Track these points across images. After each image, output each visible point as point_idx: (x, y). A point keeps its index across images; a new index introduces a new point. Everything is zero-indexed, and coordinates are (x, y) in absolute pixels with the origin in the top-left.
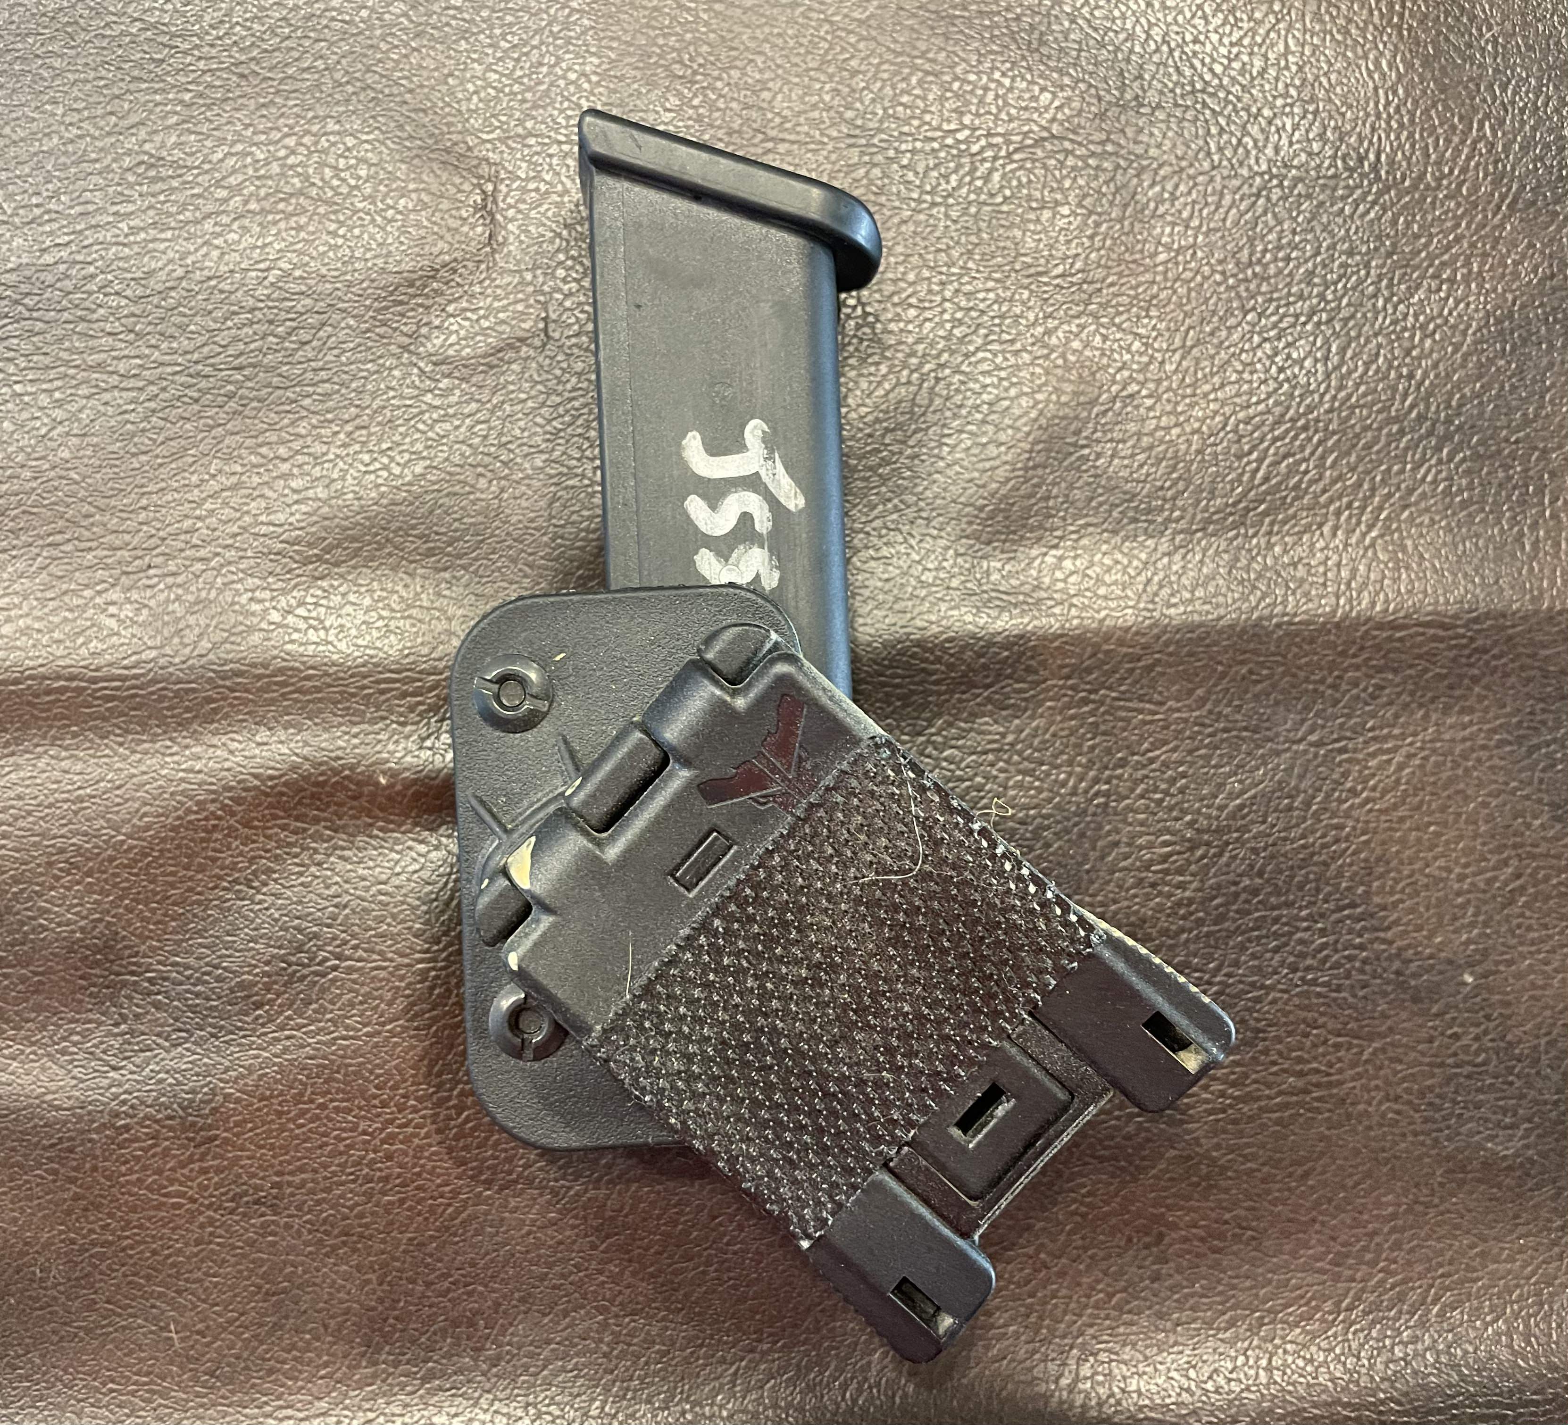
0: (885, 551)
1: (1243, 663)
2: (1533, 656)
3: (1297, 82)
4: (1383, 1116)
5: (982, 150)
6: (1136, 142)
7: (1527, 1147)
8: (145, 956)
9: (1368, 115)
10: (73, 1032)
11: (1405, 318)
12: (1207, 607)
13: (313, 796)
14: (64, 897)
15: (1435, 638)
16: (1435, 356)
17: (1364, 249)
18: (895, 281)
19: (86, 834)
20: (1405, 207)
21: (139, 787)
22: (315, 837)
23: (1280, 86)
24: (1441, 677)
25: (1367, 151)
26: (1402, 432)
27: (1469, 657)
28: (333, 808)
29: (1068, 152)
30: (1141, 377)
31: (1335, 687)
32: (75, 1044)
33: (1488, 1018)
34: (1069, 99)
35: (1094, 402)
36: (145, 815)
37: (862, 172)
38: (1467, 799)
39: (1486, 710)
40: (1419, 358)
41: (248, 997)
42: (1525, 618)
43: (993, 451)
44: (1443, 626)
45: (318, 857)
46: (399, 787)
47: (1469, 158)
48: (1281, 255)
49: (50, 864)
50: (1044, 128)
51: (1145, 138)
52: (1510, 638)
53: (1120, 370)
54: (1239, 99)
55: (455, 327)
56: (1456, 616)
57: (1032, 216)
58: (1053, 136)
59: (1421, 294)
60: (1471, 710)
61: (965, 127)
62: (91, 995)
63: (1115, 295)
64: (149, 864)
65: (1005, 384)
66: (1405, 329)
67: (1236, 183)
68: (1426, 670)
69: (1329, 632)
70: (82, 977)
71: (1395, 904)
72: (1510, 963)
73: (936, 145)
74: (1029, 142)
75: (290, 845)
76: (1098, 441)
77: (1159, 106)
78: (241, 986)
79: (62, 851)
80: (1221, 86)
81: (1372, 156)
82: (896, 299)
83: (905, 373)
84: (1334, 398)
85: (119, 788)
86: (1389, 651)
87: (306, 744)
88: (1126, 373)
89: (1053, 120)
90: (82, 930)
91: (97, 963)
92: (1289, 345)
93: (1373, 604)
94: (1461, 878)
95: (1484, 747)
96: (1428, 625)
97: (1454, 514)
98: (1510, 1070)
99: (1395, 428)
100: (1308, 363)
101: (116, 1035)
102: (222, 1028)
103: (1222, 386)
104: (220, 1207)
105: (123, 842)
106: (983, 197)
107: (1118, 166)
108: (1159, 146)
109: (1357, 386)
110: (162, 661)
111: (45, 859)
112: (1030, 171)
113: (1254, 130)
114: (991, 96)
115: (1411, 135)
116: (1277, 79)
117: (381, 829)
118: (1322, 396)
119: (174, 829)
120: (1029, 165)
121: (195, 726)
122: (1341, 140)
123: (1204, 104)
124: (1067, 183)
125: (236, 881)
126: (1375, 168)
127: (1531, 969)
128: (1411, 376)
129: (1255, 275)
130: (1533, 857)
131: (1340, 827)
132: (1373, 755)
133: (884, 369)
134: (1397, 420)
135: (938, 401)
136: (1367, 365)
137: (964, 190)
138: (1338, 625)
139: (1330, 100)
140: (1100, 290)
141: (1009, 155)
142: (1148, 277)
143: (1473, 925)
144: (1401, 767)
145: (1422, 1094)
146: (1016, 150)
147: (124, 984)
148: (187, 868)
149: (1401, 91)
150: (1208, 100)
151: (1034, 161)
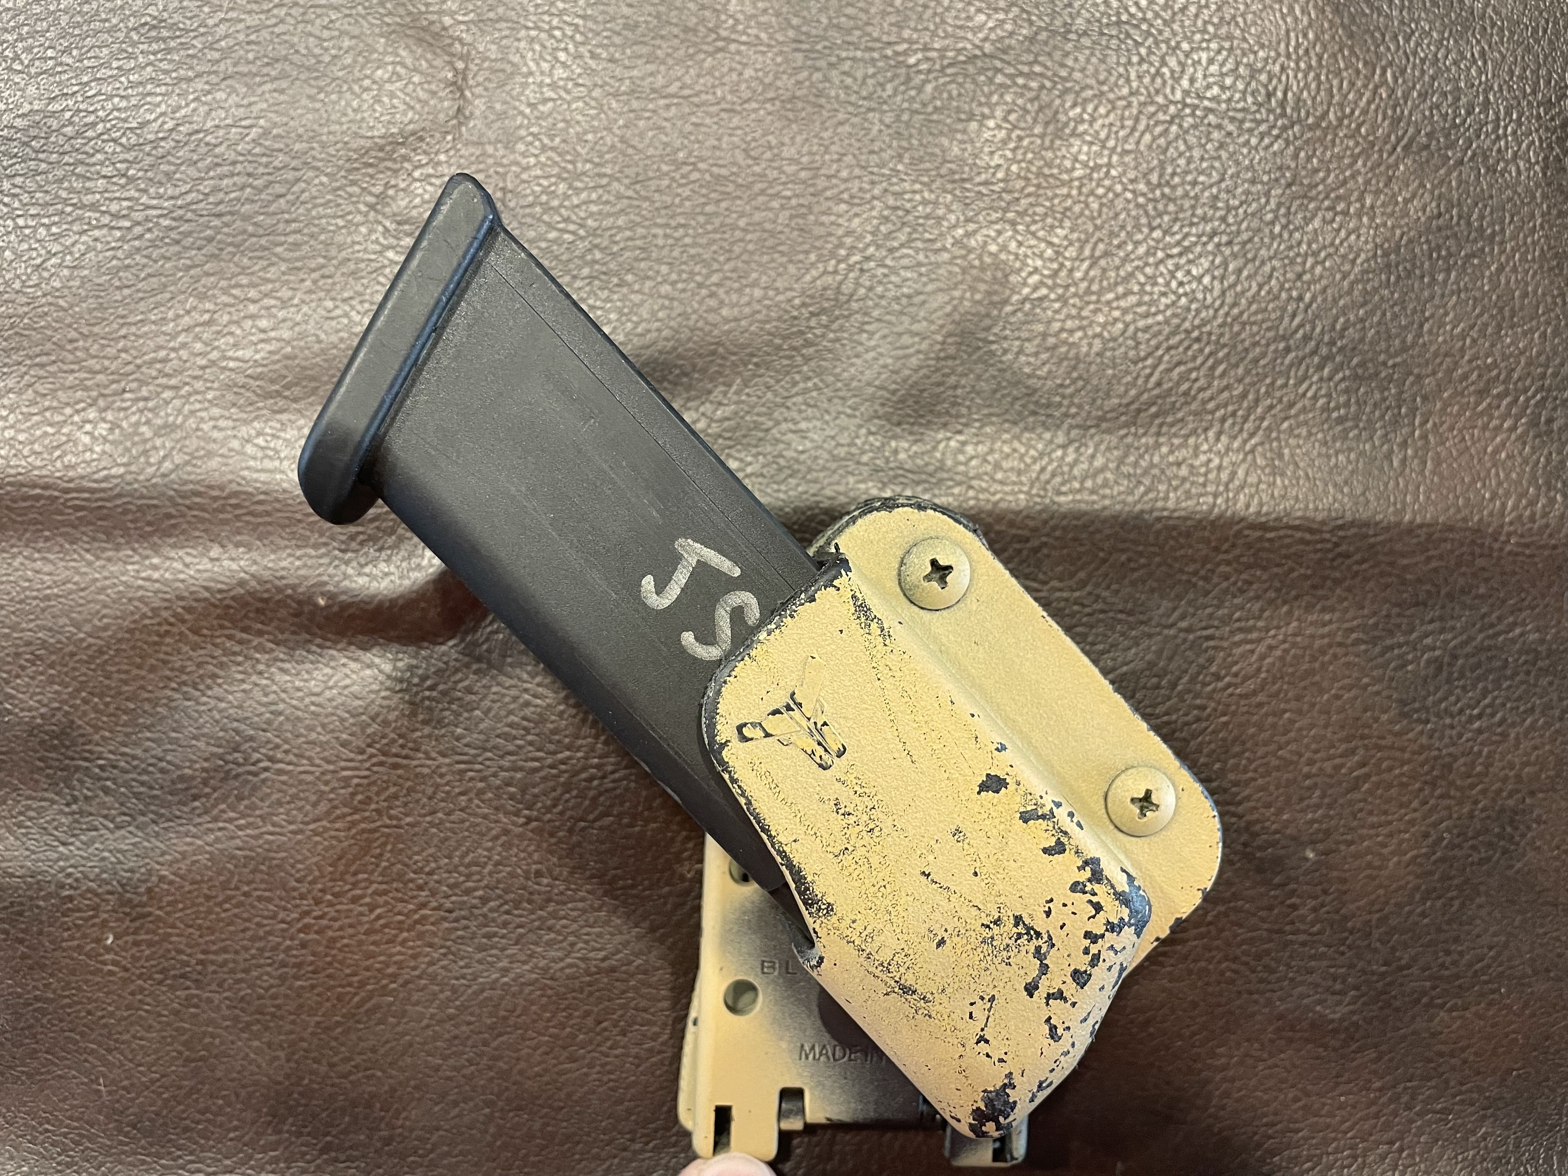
0: (803, 425)
1: (1123, 551)
2: (1392, 564)
3: (1215, 20)
4: (1222, 973)
5: (918, 62)
6: (1063, 65)
7: (1353, 1013)
8: (98, 744)
9: (1279, 55)
10: (29, 808)
11: (1299, 244)
12: (1095, 497)
13: (258, 611)
14: (28, 685)
15: (1302, 541)
16: (1324, 282)
17: (1265, 178)
18: (829, 177)
19: (50, 630)
20: (1307, 142)
21: (104, 589)
22: (256, 649)
23: (1200, 23)
24: (1306, 577)
25: (1275, 89)
26: (1288, 350)
27: (1333, 560)
28: (275, 623)
29: (998, 70)
30: (1050, 282)
31: (1206, 579)
32: (30, 819)
33: (1325, 892)
34: (1003, 22)
35: (1006, 302)
36: (104, 616)
37: (805, 74)
38: (1322, 691)
39: (1346, 610)
40: (1309, 283)
41: (187, 789)
42: (1387, 529)
43: (906, 340)
44: (1311, 531)
45: (261, 667)
46: (336, 609)
47: (1369, 103)
48: (1189, 178)
49: (17, 655)
50: (977, 47)
51: (1070, 62)
52: (1372, 546)
53: (1030, 274)
54: (1160, 32)
55: (420, 191)
56: (1323, 523)
57: (960, 126)
58: (985, 55)
59: (1317, 223)
60: (1332, 610)
61: (904, 40)
62: (48, 776)
63: (1031, 205)
64: (106, 662)
65: (924, 279)
66: (1298, 255)
67: (1152, 109)
68: (1292, 570)
69: (1205, 528)
70: (40, 759)
71: (1247, 783)
72: (1350, 843)
73: (876, 55)
74: (962, 58)
75: (235, 654)
76: (1005, 338)
77: (1085, 33)
78: (182, 778)
79: (28, 644)
80: (1144, 19)
81: (1280, 94)
82: (829, 194)
83: (833, 262)
84: (1227, 314)
85: (83, 590)
86: (1259, 550)
87: (255, 562)
88: (1036, 278)
89: (986, 39)
90: (42, 716)
91: (54, 748)
92: (1190, 262)
93: (1248, 506)
94: (1311, 763)
95: (1340, 645)
96: (1297, 528)
97: (1330, 428)
98: (1343, 941)
99: (1282, 345)
100: (1206, 280)
101: (66, 814)
102: (162, 815)
103: (1125, 295)
104: (150, 978)
105: (83, 640)
106: (916, 106)
107: (1042, 87)
108: (1083, 70)
109: (1250, 304)
110: (129, 478)
111: (12, 650)
112: (960, 85)
113: (1172, 62)
114: (929, 12)
115: (1317, 77)
116: (1197, 16)
117: (319, 646)
118: (1216, 311)
119: (131, 631)
120: (960, 80)
121: (156, 539)
122: (1252, 77)
123: (1128, 35)
124: (995, 98)
125: (184, 683)
126: (1282, 104)
127: (1368, 851)
128: (1300, 298)
129: (1163, 195)
130: (1379, 748)
131: (1203, 708)
132: (1238, 644)
133: (813, 257)
134: (1284, 338)
135: (862, 291)
136: (1260, 287)
137: (899, 98)
138: (1213, 523)
139: (1245, 39)
140: (1018, 199)
141: (943, 68)
142: (1065, 191)
143: (1318, 806)
144: (1262, 657)
145: (1258, 957)
146: (950, 65)
147: (78, 768)
148: (139, 667)
149: (1311, 36)
150: (1132, 31)
151: (966, 76)
